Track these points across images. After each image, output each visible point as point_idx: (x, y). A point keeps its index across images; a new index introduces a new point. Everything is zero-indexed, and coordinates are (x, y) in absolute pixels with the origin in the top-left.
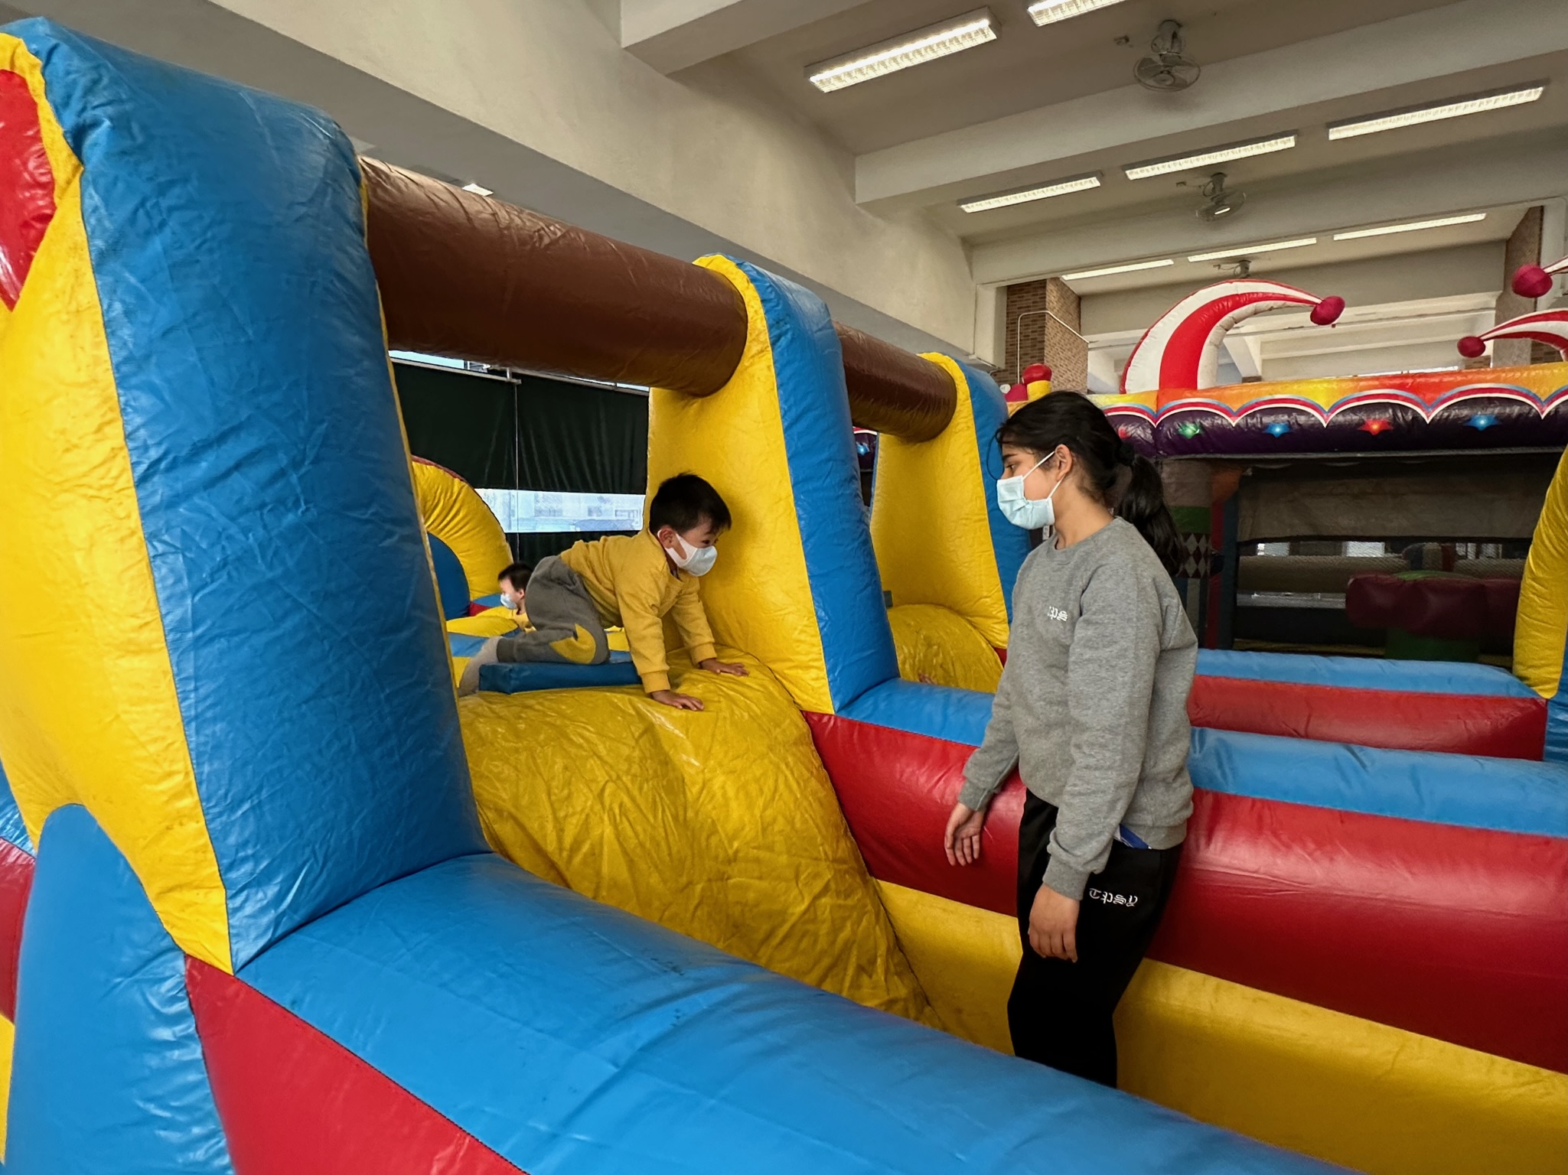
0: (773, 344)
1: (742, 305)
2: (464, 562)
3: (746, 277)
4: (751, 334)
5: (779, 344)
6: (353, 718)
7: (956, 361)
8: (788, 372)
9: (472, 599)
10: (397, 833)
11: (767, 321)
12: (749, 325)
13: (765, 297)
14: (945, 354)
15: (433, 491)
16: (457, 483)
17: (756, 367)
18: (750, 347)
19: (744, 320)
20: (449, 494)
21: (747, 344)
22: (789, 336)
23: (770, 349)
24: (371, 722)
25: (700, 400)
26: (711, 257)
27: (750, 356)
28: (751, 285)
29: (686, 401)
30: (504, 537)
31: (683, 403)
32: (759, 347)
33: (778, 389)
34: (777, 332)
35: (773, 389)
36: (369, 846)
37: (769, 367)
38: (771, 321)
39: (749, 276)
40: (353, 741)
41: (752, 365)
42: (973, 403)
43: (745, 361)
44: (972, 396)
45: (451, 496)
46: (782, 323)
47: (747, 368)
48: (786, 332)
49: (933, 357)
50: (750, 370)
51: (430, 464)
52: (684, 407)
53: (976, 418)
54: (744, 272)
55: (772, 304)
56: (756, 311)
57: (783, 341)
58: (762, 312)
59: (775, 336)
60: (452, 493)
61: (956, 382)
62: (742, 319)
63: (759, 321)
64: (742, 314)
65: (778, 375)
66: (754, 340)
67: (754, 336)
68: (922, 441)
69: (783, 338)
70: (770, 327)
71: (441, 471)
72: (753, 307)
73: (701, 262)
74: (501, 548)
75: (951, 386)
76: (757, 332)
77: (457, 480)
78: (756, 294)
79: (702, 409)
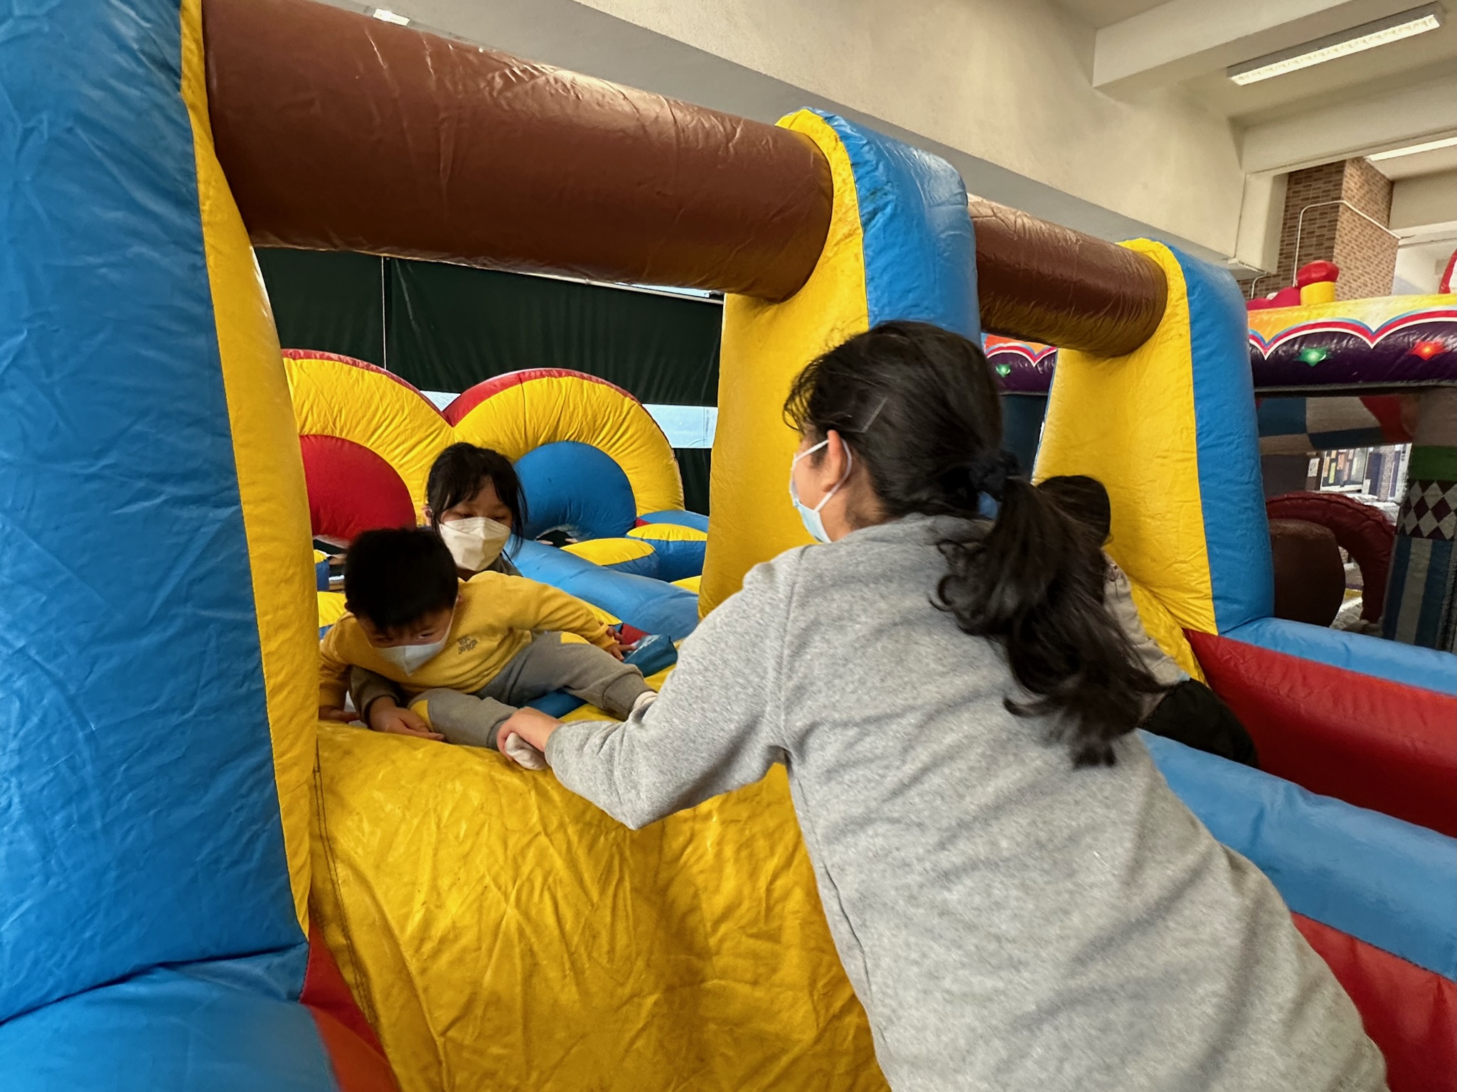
0: (865, 225)
1: (825, 172)
2: (633, 479)
3: (835, 133)
4: (836, 212)
5: (873, 222)
6: (20, 768)
7: (1170, 248)
8: (881, 262)
9: (638, 515)
10: (87, 935)
11: (858, 191)
12: (834, 200)
13: (858, 159)
14: (1154, 240)
15: (603, 409)
16: (628, 401)
17: (840, 256)
18: (835, 230)
19: (829, 195)
20: (618, 414)
21: (831, 227)
22: (889, 210)
23: (861, 231)
24: (52, 775)
25: (775, 307)
26: (793, 115)
27: (834, 242)
28: (841, 144)
29: (760, 308)
30: (672, 455)
31: (757, 310)
32: (845, 230)
33: (867, 284)
34: (870, 208)
35: (859, 286)
36: (32, 954)
37: (856, 256)
38: (863, 192)
39: (839, 132)
40: (16, 800)
41: (836, 254)
42: (1191, 303)
43: (828, 251)
44: (1189, 293)
45: (620, 416)
46: (879, 194)
47: (830, 259)
48: (886, 205)
49: (1140, 245)
50: (831, 262)
51: (602, 383)
52: (755, 316)
53: (1192, 323)
54: (833, 127)
55: (867, 168)
56: (844, 180)
57: (880, 219)
58: (852, 179)
59: (869, 213)
60: (621, 413)
61: (1168, 276)
62: (825, 194)
63: (847, 193)
64: (825, 185)
65: (868, 265)
66: (840, 220)
67: (840, 215)
68: (1114, 356)
69: (879, 215)
70: (862, 201)
71: (613, 390)
72: (840, 175)
73: (784, 122)
74: (670, 467)
75: (1159, 282)
76: (844, 210)
77: (627, 399)
78: (845, 156)
79: (775, 317)
